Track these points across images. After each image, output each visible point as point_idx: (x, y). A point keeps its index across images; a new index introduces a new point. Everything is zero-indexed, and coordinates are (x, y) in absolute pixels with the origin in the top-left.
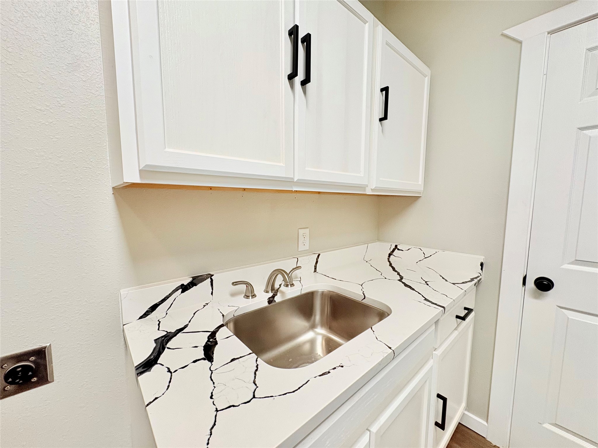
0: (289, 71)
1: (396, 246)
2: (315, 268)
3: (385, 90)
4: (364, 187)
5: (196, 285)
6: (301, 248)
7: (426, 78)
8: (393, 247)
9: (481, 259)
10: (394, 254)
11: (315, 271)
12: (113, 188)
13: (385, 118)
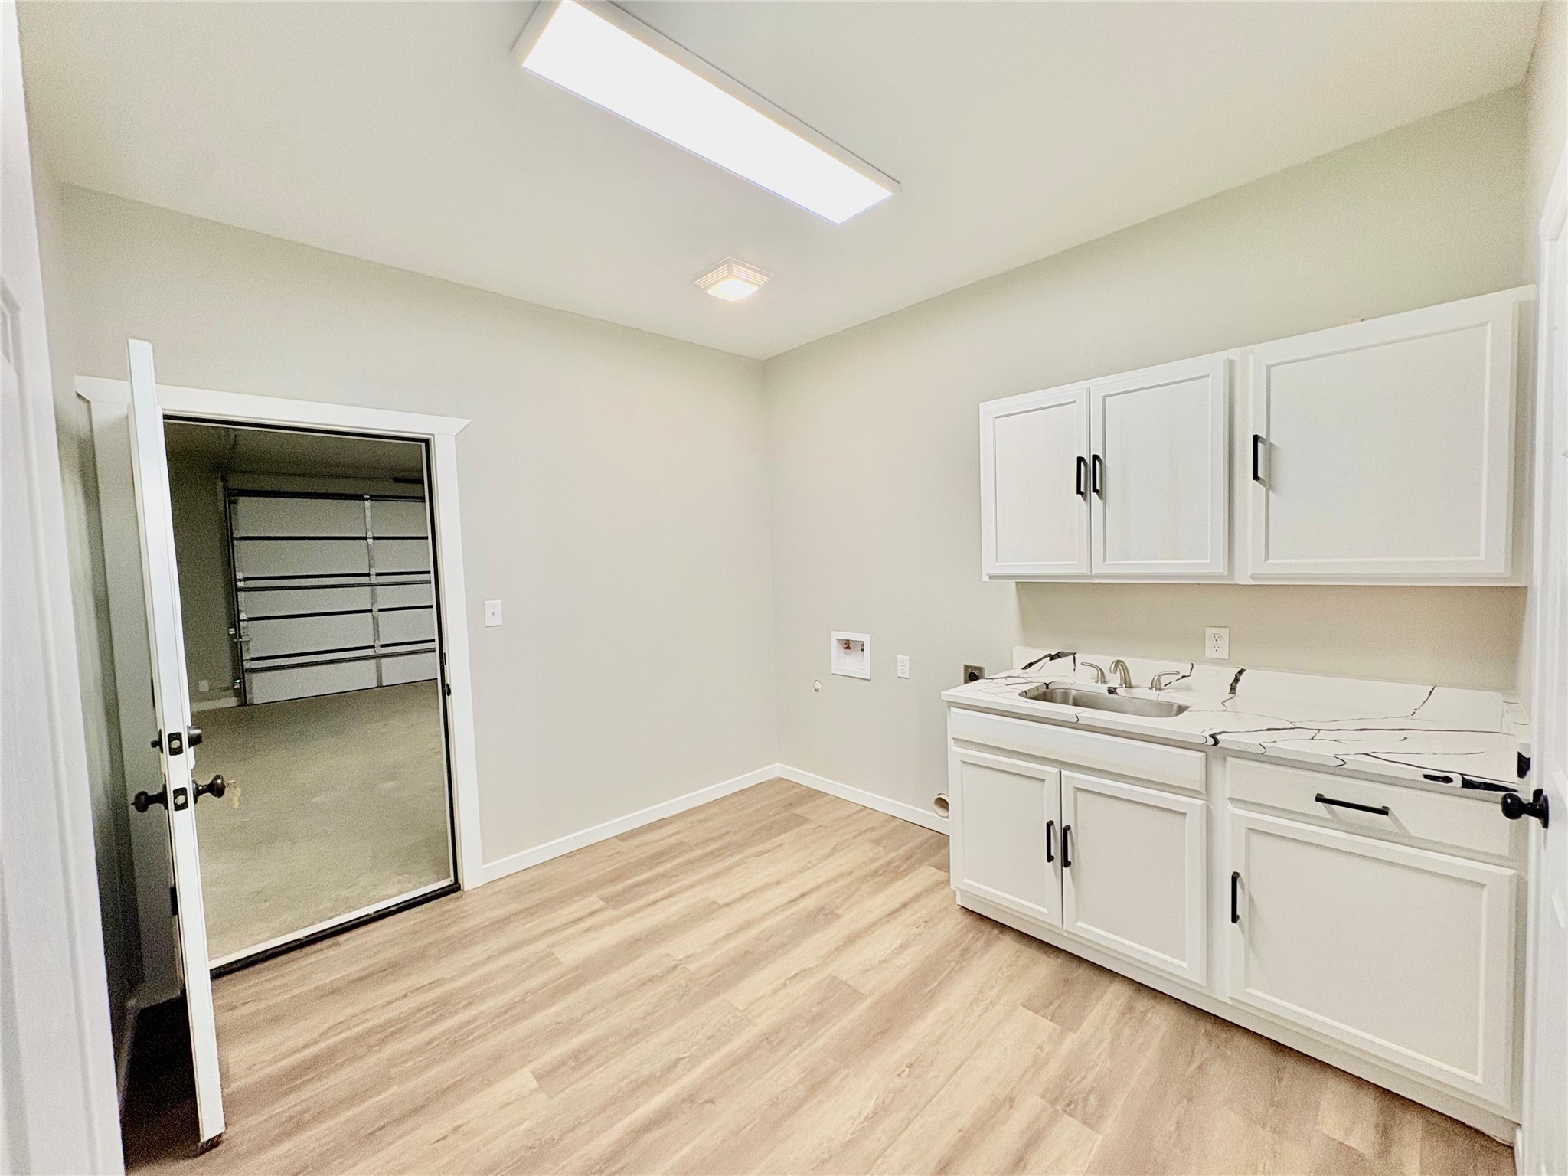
3: (1256, 439)
5: (1060, 657)
6: (1210, 653)
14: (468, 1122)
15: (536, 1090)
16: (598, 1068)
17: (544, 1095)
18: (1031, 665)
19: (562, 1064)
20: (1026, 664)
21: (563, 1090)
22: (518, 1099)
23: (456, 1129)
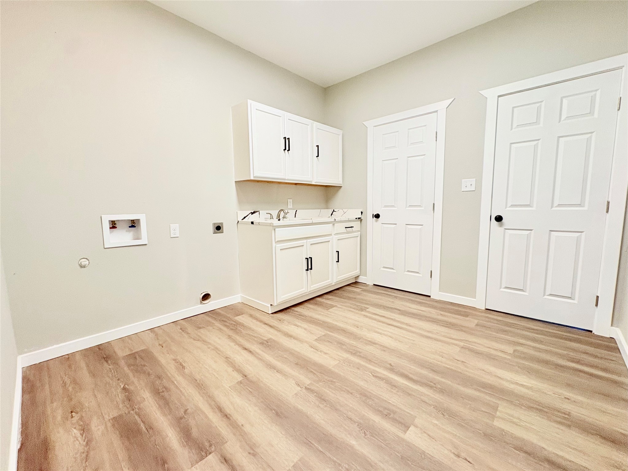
0: (284, 149)
1: (334, 210)
2: (295, 216)
3: (318, 146)
4: (311, 182)
5: (255, 213)
6: (289, 207)
7: (340, 136)
8: (333, 211)
9: (361, 210)
10: (333, 214)
11: (295, 217)
12: (235, 181)
13: (318, 156)
14: (451, 451)
15: (414, 426)
16: (390, 403)
17: (416, 420)
18: (245, 218)
19: (394, 420)
20: (243, 218)
21: (409, 413)
22: (424, 432)
23: (458, 456)
